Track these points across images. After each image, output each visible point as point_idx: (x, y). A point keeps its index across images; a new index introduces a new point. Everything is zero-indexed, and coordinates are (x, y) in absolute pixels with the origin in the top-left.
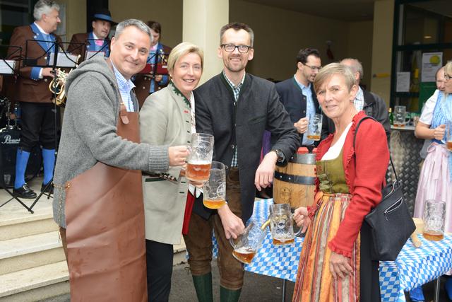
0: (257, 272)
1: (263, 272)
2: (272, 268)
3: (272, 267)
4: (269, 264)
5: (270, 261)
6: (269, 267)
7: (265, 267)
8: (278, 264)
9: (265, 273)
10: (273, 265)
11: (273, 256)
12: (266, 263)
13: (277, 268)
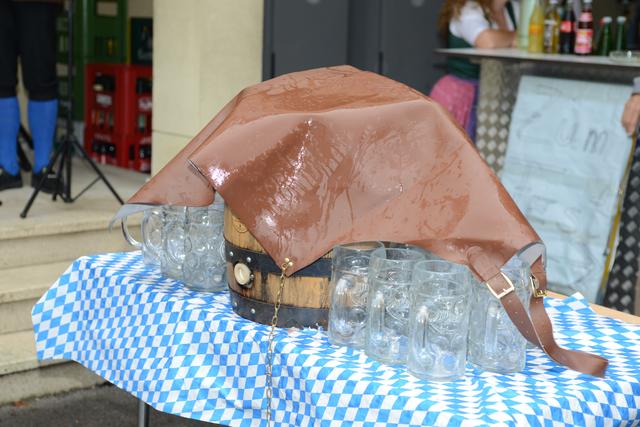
0: (187, 415)
1: (200, 413)
2: (220, 404)
3: (220, 401)
4: (213, 394)
5: (213, 386)
6: (213, 402)
7: (204, 402)
8: (232, 396)
9: (206, 417)
10: (221, 395)
11: (222, 373)
12: (205, 392)
13: (230, 404)
